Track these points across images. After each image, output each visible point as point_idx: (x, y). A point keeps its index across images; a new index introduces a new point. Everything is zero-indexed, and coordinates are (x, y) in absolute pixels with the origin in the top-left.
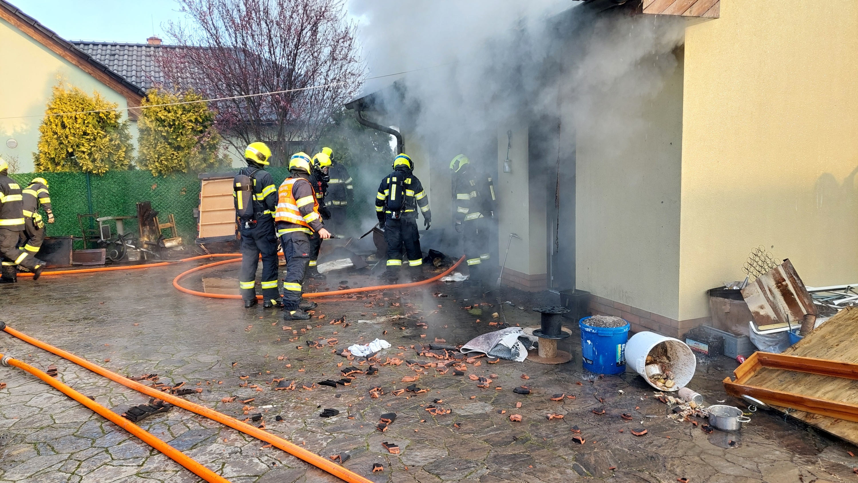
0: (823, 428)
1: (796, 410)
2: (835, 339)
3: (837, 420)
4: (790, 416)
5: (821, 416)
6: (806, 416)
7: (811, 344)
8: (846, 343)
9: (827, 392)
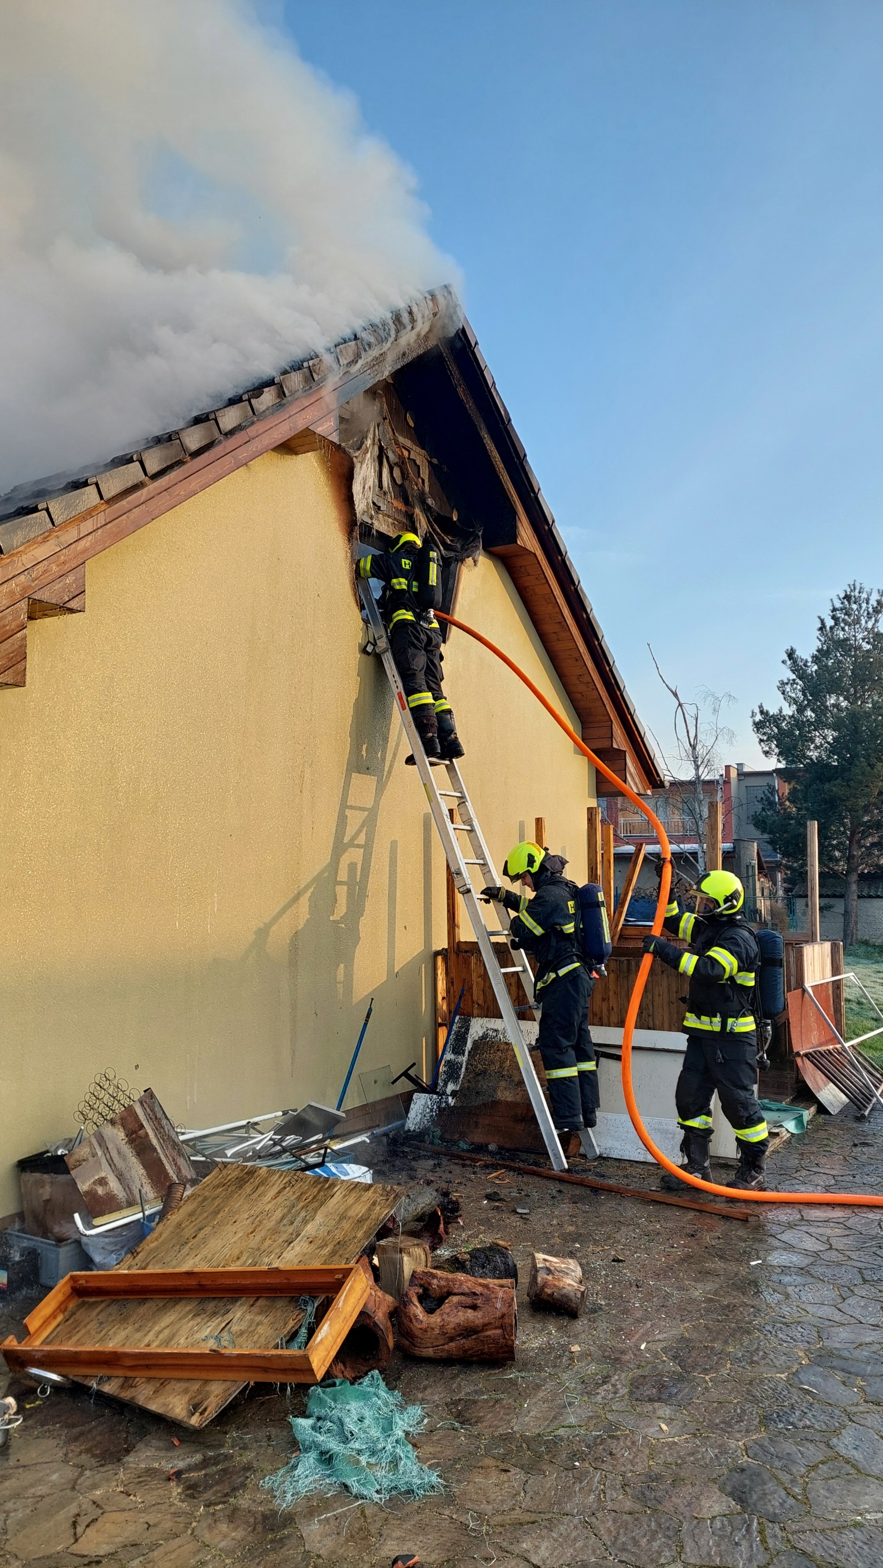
0: (140, 1404)
1: (109, 1378)
2: (194, 1226)
3: (164, 1382)
4: (98, 1391)
5: (144, 1380)
6: (122, 1387)
7: (160, 1240)
8: (207, 1230)
9: (160, 1332)
